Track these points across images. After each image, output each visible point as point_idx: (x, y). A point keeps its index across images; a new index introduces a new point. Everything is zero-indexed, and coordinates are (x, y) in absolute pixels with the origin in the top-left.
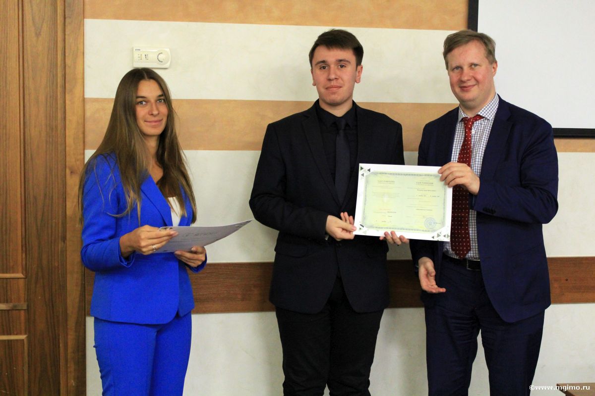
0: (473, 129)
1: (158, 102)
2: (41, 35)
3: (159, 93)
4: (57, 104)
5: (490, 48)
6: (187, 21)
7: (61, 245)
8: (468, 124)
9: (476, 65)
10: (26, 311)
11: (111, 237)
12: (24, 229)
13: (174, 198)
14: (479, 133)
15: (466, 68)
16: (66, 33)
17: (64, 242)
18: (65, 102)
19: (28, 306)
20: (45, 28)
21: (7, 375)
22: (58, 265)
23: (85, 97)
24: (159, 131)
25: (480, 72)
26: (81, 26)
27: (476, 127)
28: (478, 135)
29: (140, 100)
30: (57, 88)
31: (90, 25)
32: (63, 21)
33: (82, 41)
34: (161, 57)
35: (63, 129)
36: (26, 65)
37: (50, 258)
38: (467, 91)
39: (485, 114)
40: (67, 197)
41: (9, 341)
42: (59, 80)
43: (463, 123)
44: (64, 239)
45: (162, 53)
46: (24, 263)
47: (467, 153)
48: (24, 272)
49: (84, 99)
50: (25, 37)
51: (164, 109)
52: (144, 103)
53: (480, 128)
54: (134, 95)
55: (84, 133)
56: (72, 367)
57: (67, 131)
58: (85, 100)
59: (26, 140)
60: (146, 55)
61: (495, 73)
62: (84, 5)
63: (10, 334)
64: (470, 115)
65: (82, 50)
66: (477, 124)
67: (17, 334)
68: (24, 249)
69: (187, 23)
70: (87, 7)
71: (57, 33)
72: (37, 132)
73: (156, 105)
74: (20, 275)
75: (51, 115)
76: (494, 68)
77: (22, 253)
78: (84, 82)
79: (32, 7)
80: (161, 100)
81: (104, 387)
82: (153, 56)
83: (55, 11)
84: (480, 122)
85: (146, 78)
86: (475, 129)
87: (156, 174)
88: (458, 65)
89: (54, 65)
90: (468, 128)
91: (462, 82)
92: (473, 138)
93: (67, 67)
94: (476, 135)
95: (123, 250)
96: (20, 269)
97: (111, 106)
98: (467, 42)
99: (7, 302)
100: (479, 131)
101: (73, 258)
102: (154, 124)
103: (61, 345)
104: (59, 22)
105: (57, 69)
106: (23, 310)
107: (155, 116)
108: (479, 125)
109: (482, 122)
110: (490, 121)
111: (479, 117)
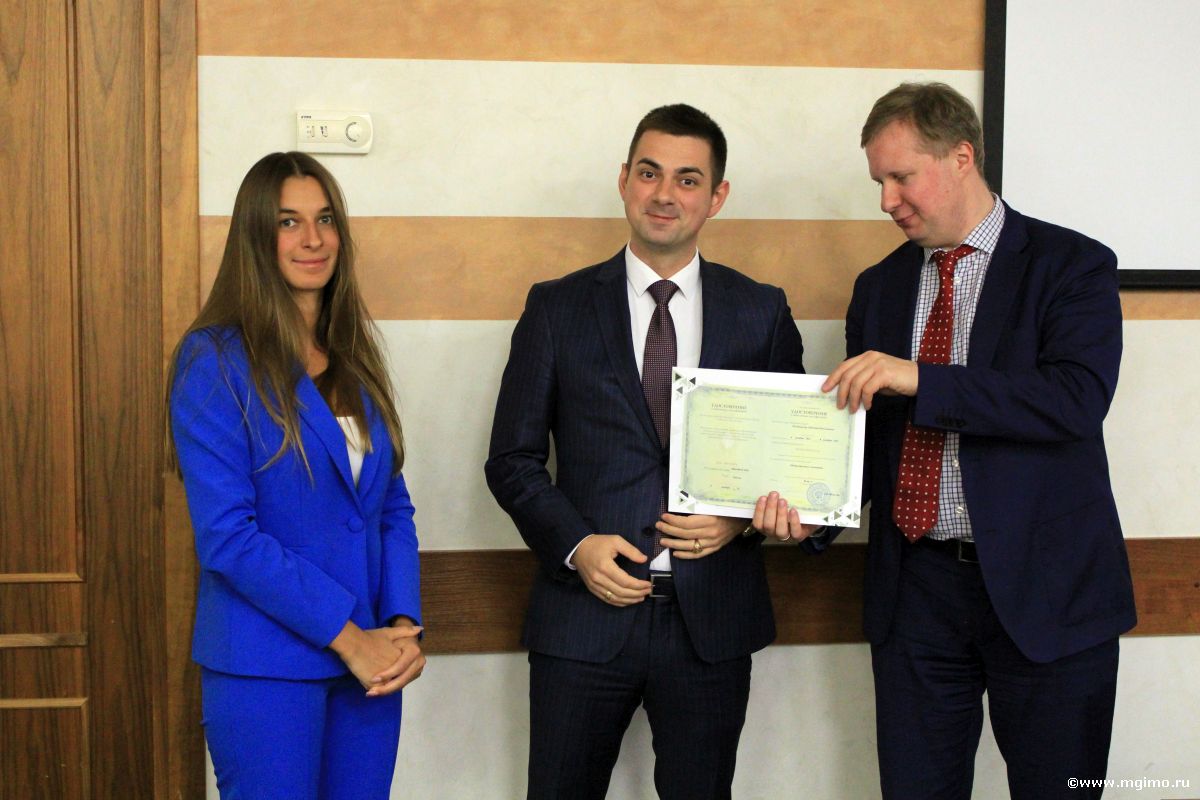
0: (956, 275)
1: (320, 221)
2: (111, 90)
3: (323, 203)
4: (144, 228)
6: (407, 58)
7: (152, 514)
8: (945, 264)
10: (86, 649)
12: (79, 482)
14: (969, 282)
16: (162, 86)
17: (160, 509)
18: (160, 225)
19: (89, 640)
20: (121, 75)
21: (49, 779)
22: (149, 557)
23: (201, 214)
24: (320, 279)
26: (192, 69)
27: (963, 270)
28: (969, 287)
29: (285, 216)
30: (145, 194)
31: (210, 67)
33: (194, 99)
34: (353, 131)
36: (82, 151)
37: (133, 540)
39: (978, 243)
41: (51, 710)
43: (934, 264)
44: (160, 502)
45: (355, 123)
46: (81, 552)
47: (944, 325)
48: (81, 570)
49: (198, 218)
50: (81, 94)
51: (331, 238)
52: (292, 223)
53: (970, 272)
54: (275, 206)
56: (176, 760)
57: (165, 282)
58: (201, 220)
60: (322, 128)
63: (55, 696)
65: (194, 121)
66: (964, 264)
67: (66, 696)
68: (81, 523)
69: (407, 60)
70: (205, 32)
71: (144, 83)
72: (103, 286)
73: (317, 228)
74: (73, 576)
75: (134, 251)
77: (77, 530)
78: (198, 184)
79: (94, 33)
80: (325, 217)
82: (336, 130)
83: (141, 40)
84: (969, 260)
85: (298, 172)
86: (961, 274)
89: (137, 146)
90: (947, 272)
92: (958, 293)
93: (163, 154)
94: (964, 287)
96: (73, 562)
99: (47, 631)
100: (970, 277)
101: (179, 540)
102: (311, 266)
103: (154, 719)
104: (147, 61)
105: (144, 159)
106: (78, 646)
107: (315, 250)
108: (969, 265)
109: (974, 259)
110: (987, 253)
111: (967, 249)
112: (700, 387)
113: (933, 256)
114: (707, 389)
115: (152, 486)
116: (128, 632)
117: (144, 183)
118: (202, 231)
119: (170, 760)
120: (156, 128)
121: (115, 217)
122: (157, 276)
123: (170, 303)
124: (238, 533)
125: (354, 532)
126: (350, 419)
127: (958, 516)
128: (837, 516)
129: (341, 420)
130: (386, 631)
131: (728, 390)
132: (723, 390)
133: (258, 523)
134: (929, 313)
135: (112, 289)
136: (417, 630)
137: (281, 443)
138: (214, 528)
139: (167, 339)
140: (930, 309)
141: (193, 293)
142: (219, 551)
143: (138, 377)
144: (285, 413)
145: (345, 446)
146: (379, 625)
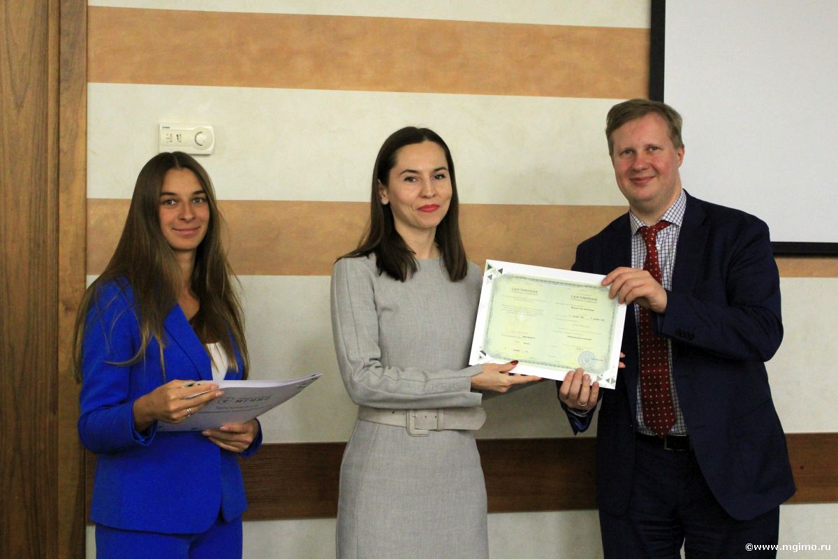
0: (657, 243)
1: (194, 201)
2: (23, 107)
4: (46, 207)
5: (676, 125)
7: (49, 417)
8: (648, 235)
9: (655, 148)
11: (122, 402)
13: (217, 344)
14: (667, 248)
15: (640, 151)
16: (61, 104)
17: (54, 413)
18: (57, 205)
20: (30, 97)
22: (45, 448)
23: (88, 197)
24: (194, 242)
25: (662, 159)
26: (83, 92)
27: (661, 239)
28: (666, 251)
29: (167, 197)
30: (46, 184)
31: (96, 91)
32: (56, 87)
34: (200, 138)
35: (55, 243)
37: (33, 437)
38: (642, 186)
40: (59, 346)
42: (49, 173)
43: (640, 236)
44: (54, 408)
45: (201, 132)
49: (86, 201)
51: (202, 212)
52: (173, 202)
53: (667, 240)
54: (158, 191)
55: (85, 249)
57: (60, 248)
58: (88, 202)
60: (177, 136)
61: (681, 162)
62: (87, 61)
64: (649, 223)
65: (84, 129)
66: (662, 235)
69: (239, 88)
70: (93, 66)
71: (47, 104)
72: (15, 250)
73: (190, 205)
75: (37, 225)
76: (679, 154)
78: (86, 176)
79: (10, 66)
80: (198, 198)
82: (188, 137)
83: (45, 72)
84: (665, 232)
85: (177, 165)
86: (661, 243)
87: (190, 307)
88: (629, 146)
89: (41, 148)
90: (651, 241)
91: (634, 171)
92: (660, 255)
93: (61, 154)
94: (664, 252)
95: (138, 419)
97: (126, 210)
98: (643, 114)
100: (667, 244)
101: (68, 436)
102: (186, 233)
104: (50, 87)
105: (46, 157)
107: (188, 222)
108: (665, 235)
109: (668, 231)
110: (677, 226)
111: (663, 224)
116: (28, 505)
117: (46, 174)
118: (88, 209)
120: (56, 135)
121: (24, 198)
135: (21, 252)
139: (61, 289)
141: (82, 254)
143: (39, 316)
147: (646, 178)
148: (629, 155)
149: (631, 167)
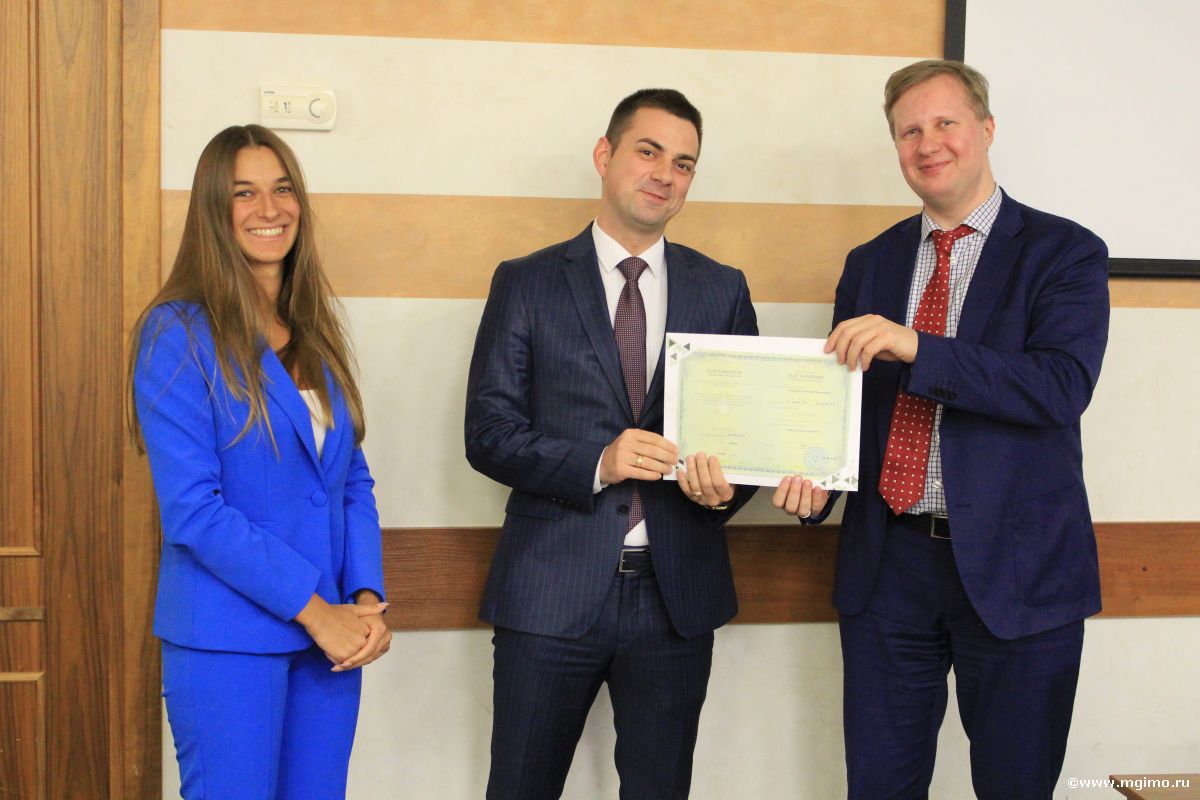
0: (953, 255)
1: (277, 192)
2: (73, 62)
3: (279, 173)
4: (105, 201)
5: (977, 90)
6: (370, 35)
7: (111, 488)
8: (943, 243)
9: (948, 122)
10: (43, 623)
12: (37, 456)
14: (965, 263)
15: (928, 128)
16: (125, 58)
17: (119, 484)
18: (121, 198)
19: (45, 613)
20: (83, 48)
22: (107, 532)
23: (163, 188)
24: (279, 252)
25: (959, 135)
26: (155, 42)
27: (959, 251)
28: (964, 267)
29: (240, 188)
30: (106, 168)
31: (174, 41)
32: (118, 35)
33: (157, 72)
34: (316, 107)
36: (43, 124)
37: (91, 515)
38: (934, 175)
39: (977, 224)
42: (109, 154)
43: (931, 243)
44: (118, 477)
45: (318, 99)
46: (38, 525)
47: (939, 302)
48: (38, 544)
49: (160, 194)
50: (42, 66)
51: (290, 206)
52: (248, 194)
53: (967, 253)
54: (230, 180)
56: (133, 737)
57: (125, 258)
58: (163, 195)
59: (43, 276)
60: (285, 104)
61: (992, 140)
63: (10, 671)
64: (946, 226)
65: (156, 92)
66: (961, 245)
67: (22, 671)
68: (38, 497)
71: (106, 57)
72: (63, 259)
73: (272, 197)
74: (30, 550)
75: (94, 225)
76: (987, 129)
77: (34, 504)
78: (159, 158)
80: (282, 187)
81: (185, 778)
82: (300, 106)
83: (103, 14)
84: (966, 241)
85: (252, 143)
86: (958, 255)
88: (913, 124)
89: (98, 119)
90: (945, 251)
91: (921, 156)
92: (954, 272)
93: (125, 127)
94: (960, 267)
96: (30, 540)
100: (966, 258)
101: (137, 515)
103: (111, 693)
104: (109, 36)
105: (106, 132)
106: (34, 620)
108: (966, 246)
109: (971, 239)
110: (983, 235)
111: (966, 230)
112: (694, 353)
113: (931, 235)
114: (701, 355)
115: (110, 459)
116: (85, 605)
117: (106, 156)
118: (163, 205)
119: (126, 734)
120: (118, 102)
121: (76, 190)
122: (117, 251)
123: (130, 277)
124: (205, 506)
125: (318, 506)
126: (312, 392)
127: (934, 490)
128: (835, 480)
129: (304, 394)
130: (350, 606)
131: (723, 355)
132: (718, 355)
133: (224, 497)
134: (924, 290)
135: (72, 262)
136: (383, 606)
137: (247, 415)
138: (182, 501)
139: (127, 313)
140: (925, 286)
141: (154, 267)
142: (185, 525)
143: (98, 351)
144: (250, 386)
145: (309, 419)
146: (343, 600)
147: (938, 164)
148: (914, 135)
149: (916, 151)
